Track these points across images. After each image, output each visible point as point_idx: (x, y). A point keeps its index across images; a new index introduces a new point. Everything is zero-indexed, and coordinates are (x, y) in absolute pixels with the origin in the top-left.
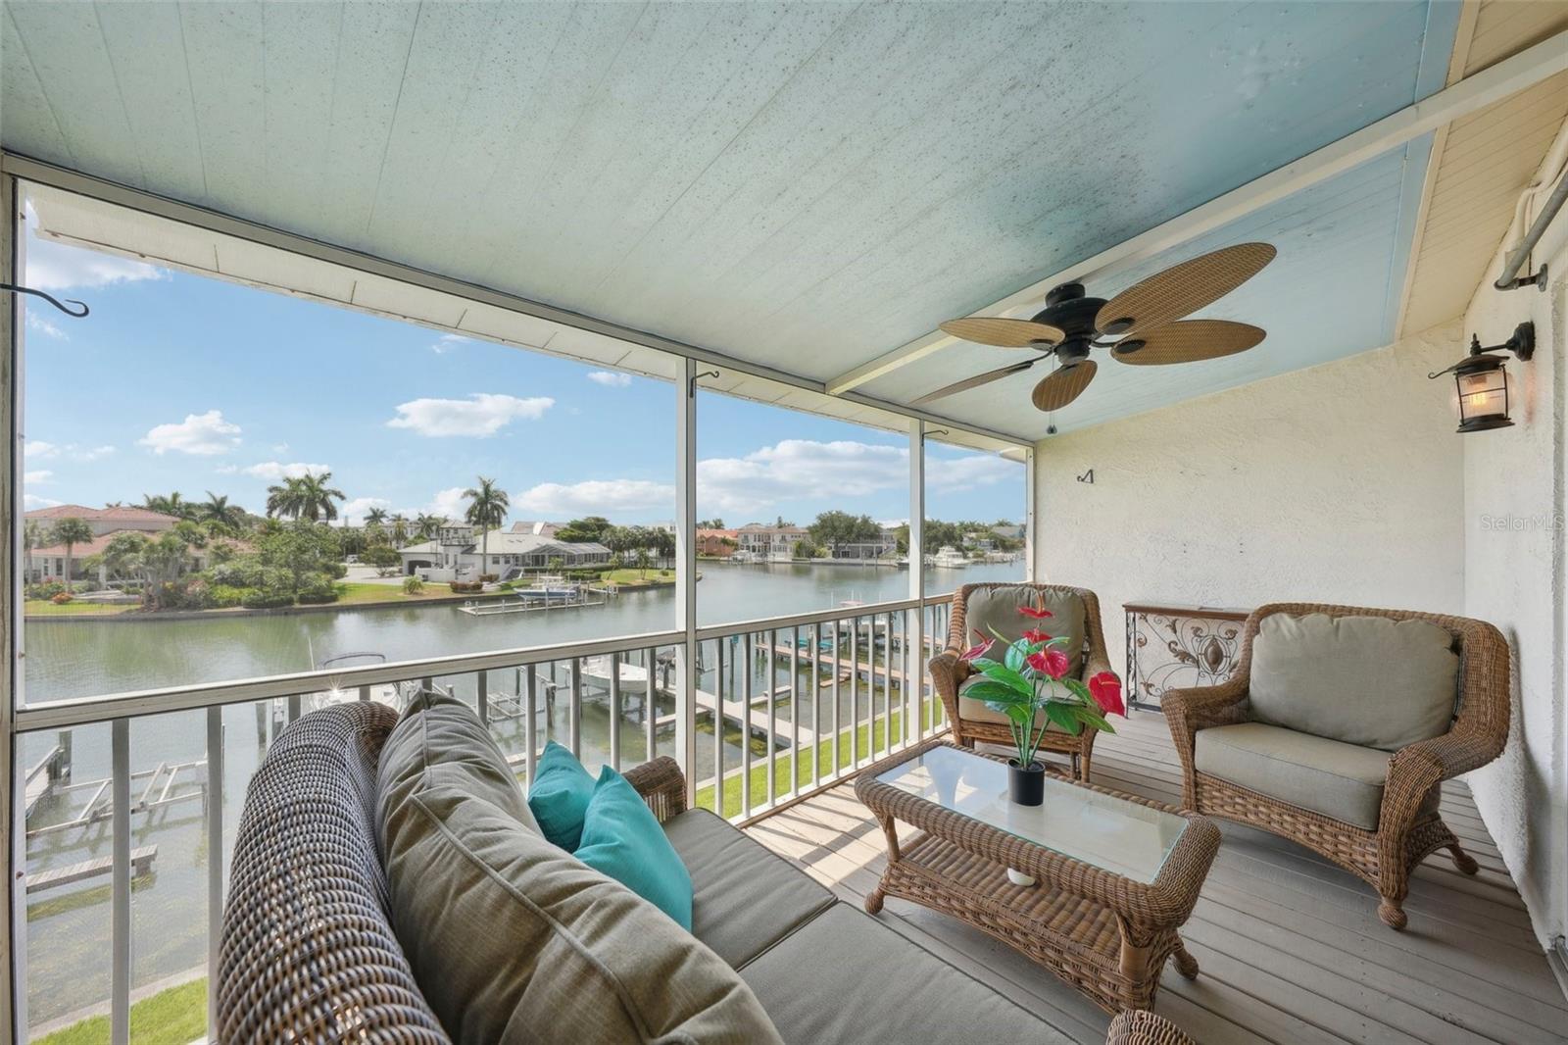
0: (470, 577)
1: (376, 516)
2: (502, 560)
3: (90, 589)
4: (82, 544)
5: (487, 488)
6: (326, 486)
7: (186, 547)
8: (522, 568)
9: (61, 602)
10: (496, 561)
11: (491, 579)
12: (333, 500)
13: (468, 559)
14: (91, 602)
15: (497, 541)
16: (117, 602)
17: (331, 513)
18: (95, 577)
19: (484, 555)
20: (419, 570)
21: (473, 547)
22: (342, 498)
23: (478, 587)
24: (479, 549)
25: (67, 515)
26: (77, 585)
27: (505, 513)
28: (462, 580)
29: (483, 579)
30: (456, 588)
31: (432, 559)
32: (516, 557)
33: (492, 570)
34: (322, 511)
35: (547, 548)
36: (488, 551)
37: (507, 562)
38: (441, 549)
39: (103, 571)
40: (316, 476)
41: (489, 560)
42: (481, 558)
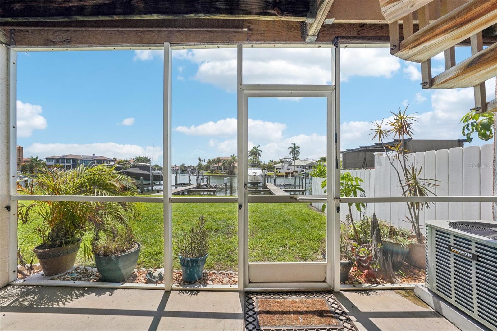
0: (290, 171)
1: (271, 161)
2: (299, 167)
5: (294, 145)
6: (259, 149)
7: (234, 162)
8: (305, 169)
9: (217, 174)
10: (297, 167)
11: (296, 172)
12: (259, 152)
13: (290, 167)
14: (221, 174)
15: (297, 162)
16: (224, 174)
17: (260, 155)
18: (221, 169)
19: (294, 165)
20: (278, 170)
21: (292, 163)
22: (262, 152)
23: (292, 173)
24: (293, 164)
27: (299, 152)
28: (288, 171)
29: (294, 172)
30: (287, 173)
31: (281, 167)
32: (303, 166)
33: (296, 169)
34: (258, 155)
35: (313, 163)
36: (295, 164)
37: (301, 167)
38: (283, 164)
39: (223, 167)
40: (256, 147)
41: (296, 167)
42: (293, 166)
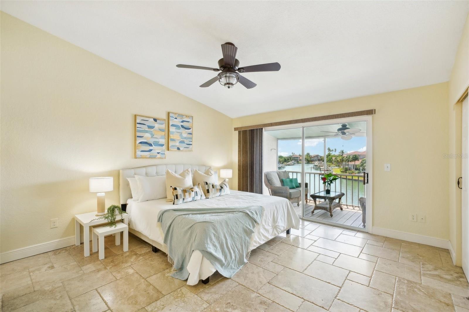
3: (359, 173)
4: (357, 161)
25: (355, 154)
26: (357, 171)
